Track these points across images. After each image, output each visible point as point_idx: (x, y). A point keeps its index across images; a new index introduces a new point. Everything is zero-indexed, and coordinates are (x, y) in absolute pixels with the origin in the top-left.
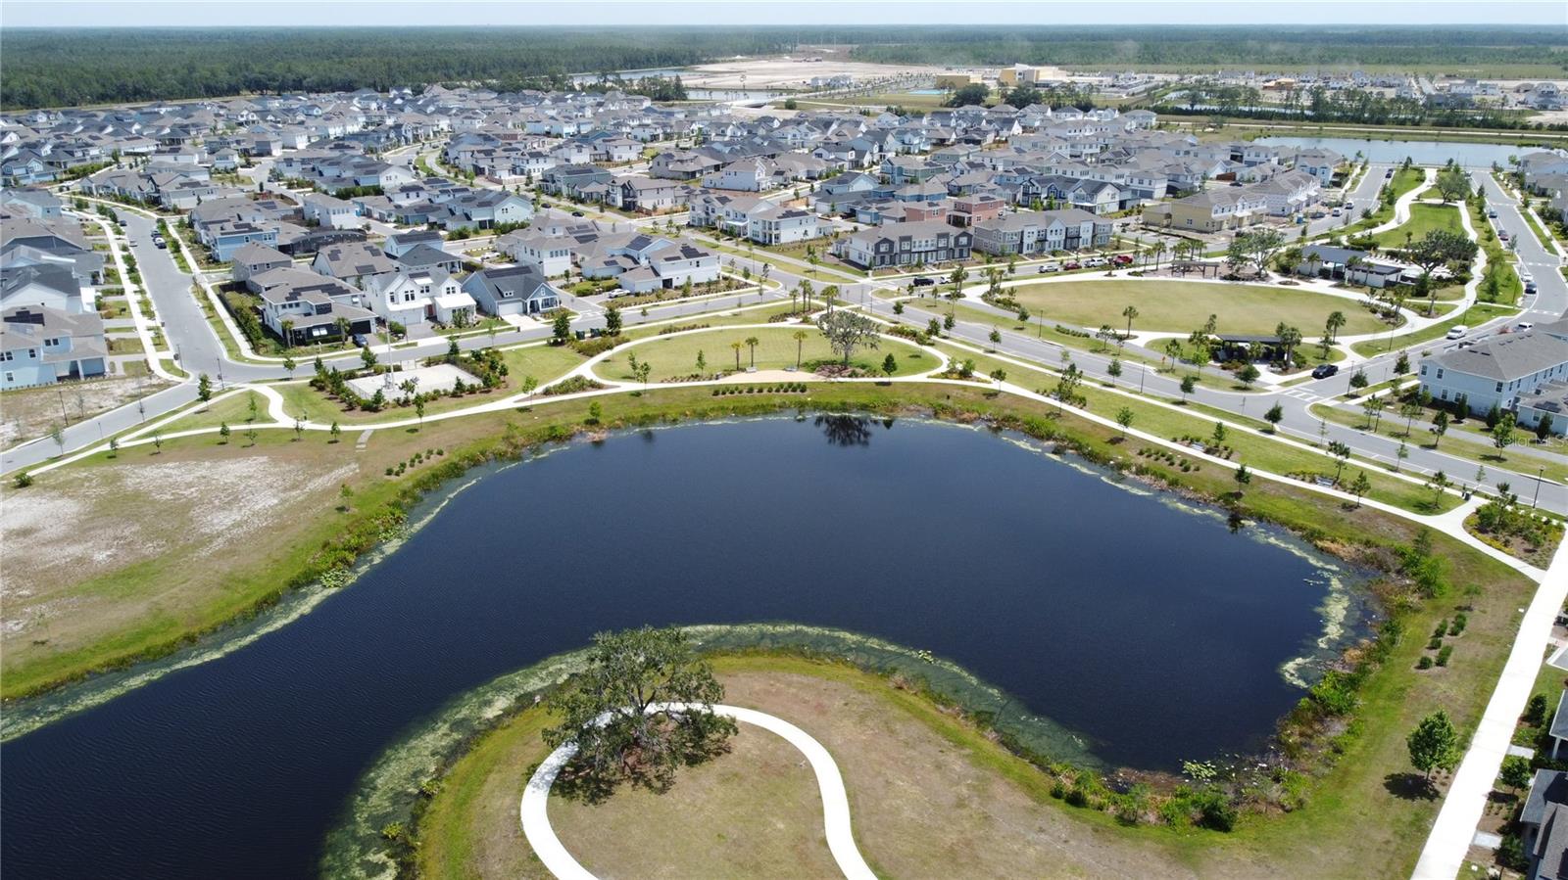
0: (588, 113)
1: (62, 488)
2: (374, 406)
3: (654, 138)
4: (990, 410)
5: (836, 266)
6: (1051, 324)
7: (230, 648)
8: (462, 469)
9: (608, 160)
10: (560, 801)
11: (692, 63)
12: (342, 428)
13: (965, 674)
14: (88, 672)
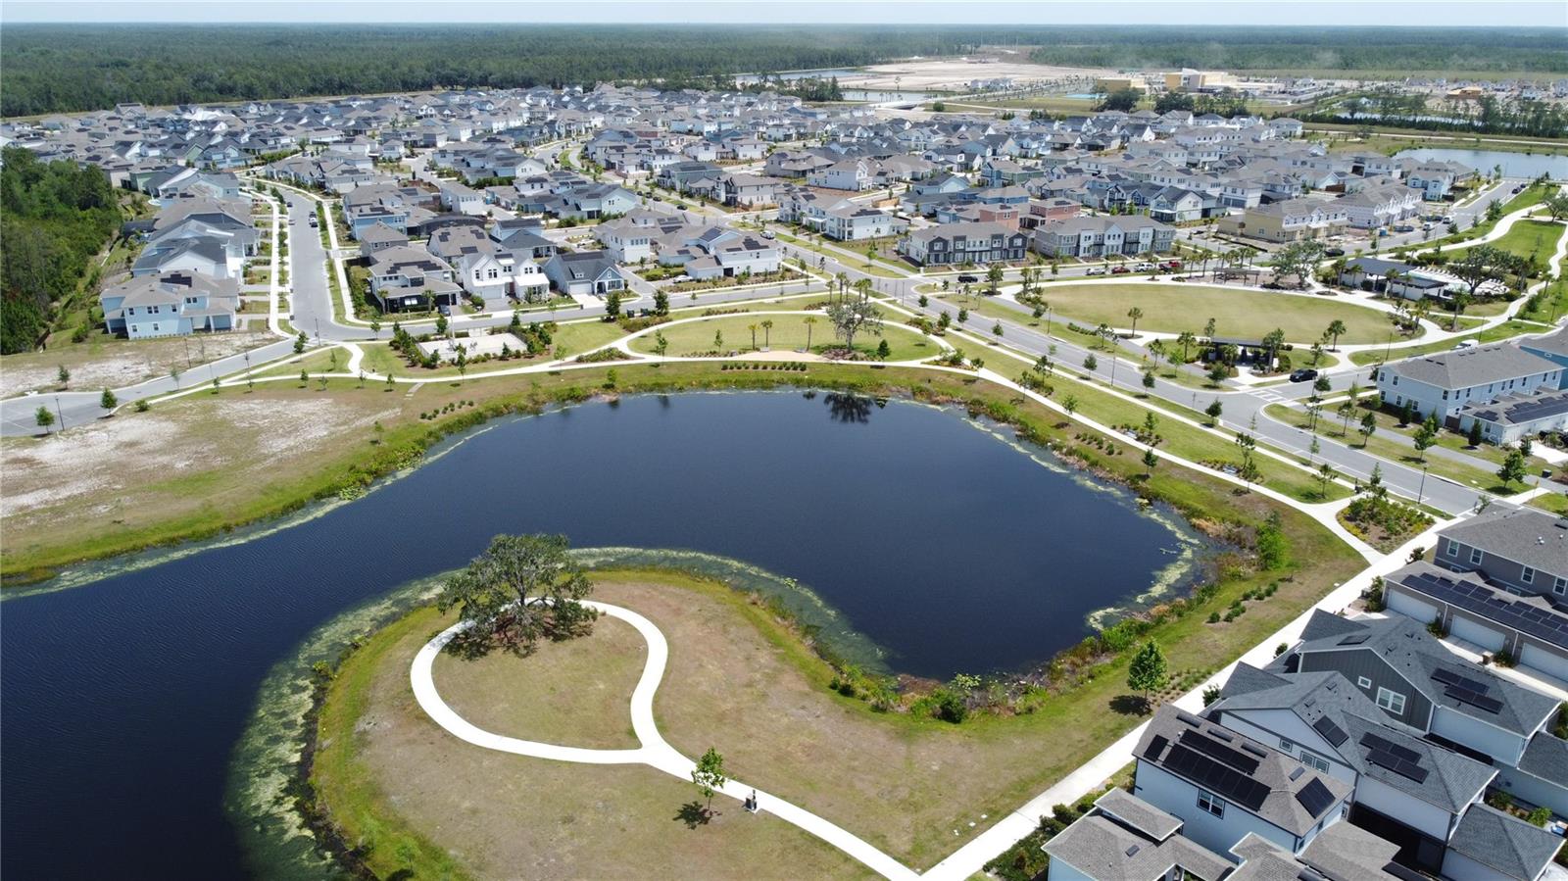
0: (737, 112)
1: (168, 413)
2: (431, 364)
3: (787, 137)
4: (965, 394)
5: (895, 262)
6: (1065, 321)
7: (254, 537)
8: (486, 418)
9: (734, 158)
10: (446, 656)
11: (866, 63)
12: (397, 380)
13: (815, 598)
14: (147, 546)
